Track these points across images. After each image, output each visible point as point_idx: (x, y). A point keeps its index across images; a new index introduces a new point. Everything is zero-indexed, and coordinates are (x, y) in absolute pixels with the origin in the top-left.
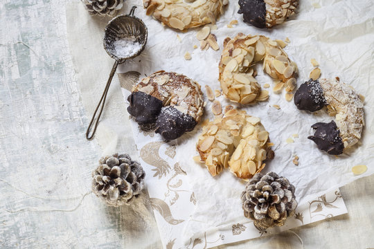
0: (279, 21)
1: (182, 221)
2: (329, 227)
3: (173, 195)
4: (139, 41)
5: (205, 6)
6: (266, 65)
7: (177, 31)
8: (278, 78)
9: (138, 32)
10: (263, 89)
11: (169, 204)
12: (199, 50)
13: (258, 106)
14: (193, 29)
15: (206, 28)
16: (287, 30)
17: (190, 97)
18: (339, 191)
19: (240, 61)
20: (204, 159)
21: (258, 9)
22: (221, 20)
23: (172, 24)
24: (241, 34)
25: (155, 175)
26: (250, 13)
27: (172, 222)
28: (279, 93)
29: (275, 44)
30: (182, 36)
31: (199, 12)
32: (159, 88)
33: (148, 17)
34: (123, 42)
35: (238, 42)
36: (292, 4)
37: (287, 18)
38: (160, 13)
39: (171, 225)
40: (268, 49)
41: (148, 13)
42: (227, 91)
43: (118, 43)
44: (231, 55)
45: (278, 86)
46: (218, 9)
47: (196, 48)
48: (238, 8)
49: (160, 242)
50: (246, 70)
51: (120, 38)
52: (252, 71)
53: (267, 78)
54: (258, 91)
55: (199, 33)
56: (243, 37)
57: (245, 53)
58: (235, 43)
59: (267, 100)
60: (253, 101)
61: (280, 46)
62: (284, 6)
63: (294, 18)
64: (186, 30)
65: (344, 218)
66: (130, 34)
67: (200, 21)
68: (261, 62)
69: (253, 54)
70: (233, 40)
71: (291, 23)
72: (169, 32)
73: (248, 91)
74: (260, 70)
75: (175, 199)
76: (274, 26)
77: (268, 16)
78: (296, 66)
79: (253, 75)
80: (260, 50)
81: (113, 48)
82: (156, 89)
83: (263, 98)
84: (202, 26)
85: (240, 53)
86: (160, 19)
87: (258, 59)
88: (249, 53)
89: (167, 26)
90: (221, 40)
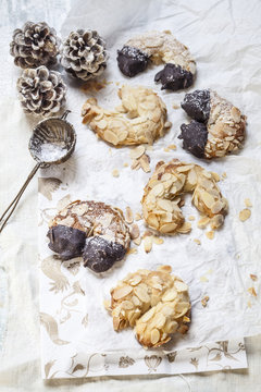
0: (219, 153)
1: (68, 343)
2: (224, 379)
3: (65, 314)
4: (68, 147)
5: (144, 125)
6: (195, 196)
7: (111, 145)
8: (205, 212)
9: (69, 138)
10: (187, 221)
11: (58, 322)
12: (129, 168)
13: (178, 238)
14: (128, 146)
15: (141, 148)
16: (226, 164)
17: (115, 224)
18: (243, 343)
19: (167, 186)
20: (113, 308)
21: (200, 136)
22: (159, 142)
23: (106, 138)
24: (176, 160)
25: (52, 290)
26: (190, 140)
27: (57, 341)
28: (203, 228)
29: (209, 176)
30: (114, 151)
31: (137, 129)
32: (79, 218)
33: (83, 126)
34: (51, 147)
35: (170, 167)
36: (236, 137)
37: (229, 152)
38: (96, 123)
39: (55, 345)
40: (200, 180)
41: (84, 122)
42: (147, 215)
43: (45, 146)
44: (159, 178)
45: (203, 221)
46: (157, 130)
47: (126, 166)
48: (180, 132)
49: (40, 360)
50: (172, 198)
51: (48, 142)
52: (179, 200)
53: (194, 210)
54: (181, 222)
55: (133, 151)
56: (177, 163)
57: (175, 179)
58: (167, 168)
59: (189, 232)
60: (173, 232)
61: (213, 179)
62: (227, 139)
63: (236, 153)
64: (119, 146)
65: (243, 372)
66: (60, 140)
67: (136, 139)
68: (191, 193)
69: (183, 182)
70: (167, 164)
71: (232, 157)
72: (102, 144)
73: (169, 220)
74: (188, 200)
75: (65, 318)
76: (213, 158)
77: (208, 146)
78: (227, 202)
79: (179, 204)
80: (192, 180)
81: (39, 151)
82: (76, 220)
83: (184, 230)
84: (137, 145)
85: (169, 178)
86: (95, 130)
87: (188, 188)
88: (179, 180)
89: (101, 138)
90: (154, 163)
